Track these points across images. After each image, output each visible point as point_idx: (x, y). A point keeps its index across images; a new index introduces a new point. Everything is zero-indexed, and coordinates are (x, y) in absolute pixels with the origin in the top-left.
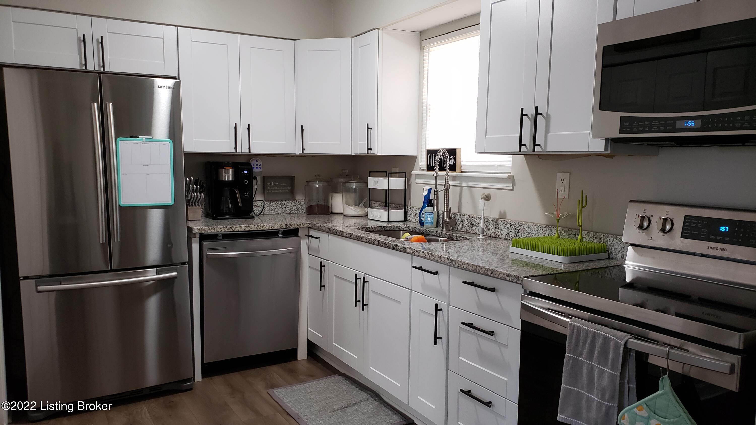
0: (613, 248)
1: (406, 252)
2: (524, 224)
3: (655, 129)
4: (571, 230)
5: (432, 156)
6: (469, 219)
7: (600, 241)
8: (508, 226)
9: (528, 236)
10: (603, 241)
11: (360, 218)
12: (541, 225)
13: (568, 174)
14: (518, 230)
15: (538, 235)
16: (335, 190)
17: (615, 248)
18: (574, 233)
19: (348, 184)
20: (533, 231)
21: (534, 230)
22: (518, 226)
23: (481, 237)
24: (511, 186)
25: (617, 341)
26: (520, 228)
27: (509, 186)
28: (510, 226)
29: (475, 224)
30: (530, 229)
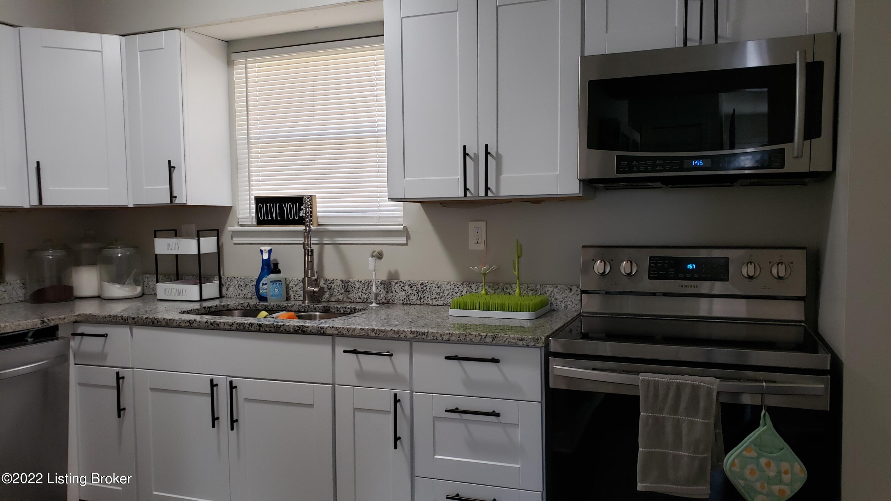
0: (553, 299)
1: (324, 333)
2: (431, 284)
3: (659, 168)
4: (497, 285)
5: (266, 206)
6: (343, 284)
7: (536, 293)
8: (407, 288)
9: (437, 297)
10: (539, 292)
11: (134, 300)
12: (456, 283)
13: (485, 222)
14: (422, 292)
15: (452, 295)
16: (78, 263)
17: (556, 299)
18: (501, 287)
19: (108, 252)
20: (444, 290)
21: (446, 289)
22: (421, 286)
23: (374, 305)
24: (405, 240)
25: (708, 386)
26: (425, 288)
27: (403, 240)
28: (409, 287)
29: (353, 291)
30: (440, 289)
